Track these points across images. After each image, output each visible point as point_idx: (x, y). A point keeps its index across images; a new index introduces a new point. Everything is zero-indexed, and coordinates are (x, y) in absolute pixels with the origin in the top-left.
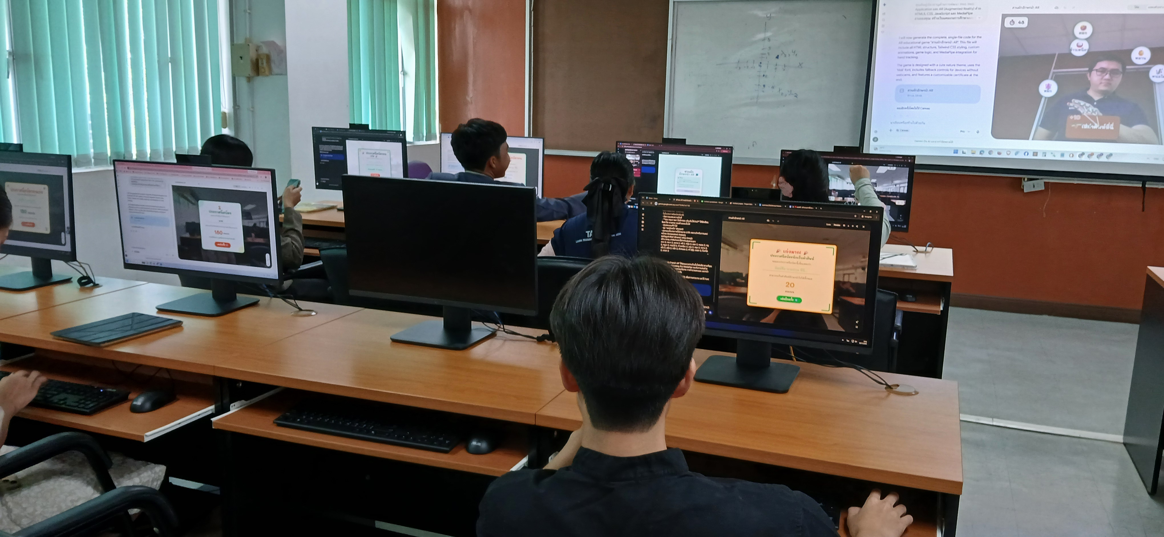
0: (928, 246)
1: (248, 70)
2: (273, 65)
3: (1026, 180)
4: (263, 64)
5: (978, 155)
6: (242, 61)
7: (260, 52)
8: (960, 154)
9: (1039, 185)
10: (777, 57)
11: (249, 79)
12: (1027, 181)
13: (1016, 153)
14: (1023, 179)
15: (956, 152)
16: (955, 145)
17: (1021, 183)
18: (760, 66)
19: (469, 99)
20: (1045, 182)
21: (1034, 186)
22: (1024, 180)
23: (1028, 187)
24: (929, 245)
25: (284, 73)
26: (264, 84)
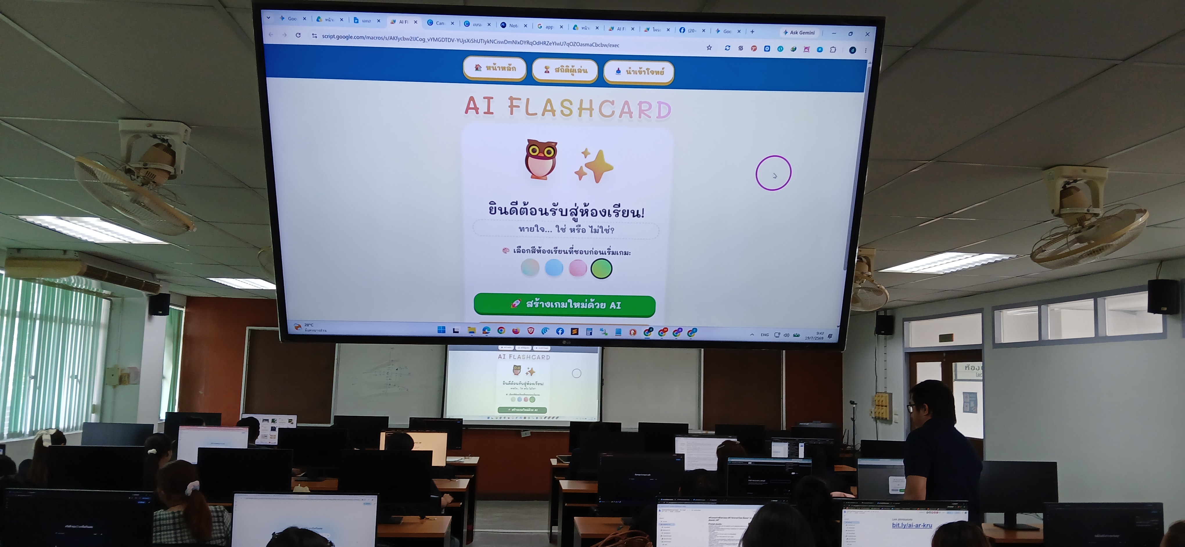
1: (116, 381)
2: (131, 378)
4: (125, 378)
5: (499, 419)
6: (113, 377)
7: (123, 372)
8: (490, 419)
9: (528, 433)
10: (397, 370)
11: (115, 387)
12: (523, 431)
13: (516, 418)
15: (489, 418)
16: (488, 415)
17: (520, 433)
18: (388, 374)
20: (531, 432)
21: (526, 434)
22: (521, 430)
23: (524, 434)
24: (470, 456)
25: (138, 383)
26: (123, 389)
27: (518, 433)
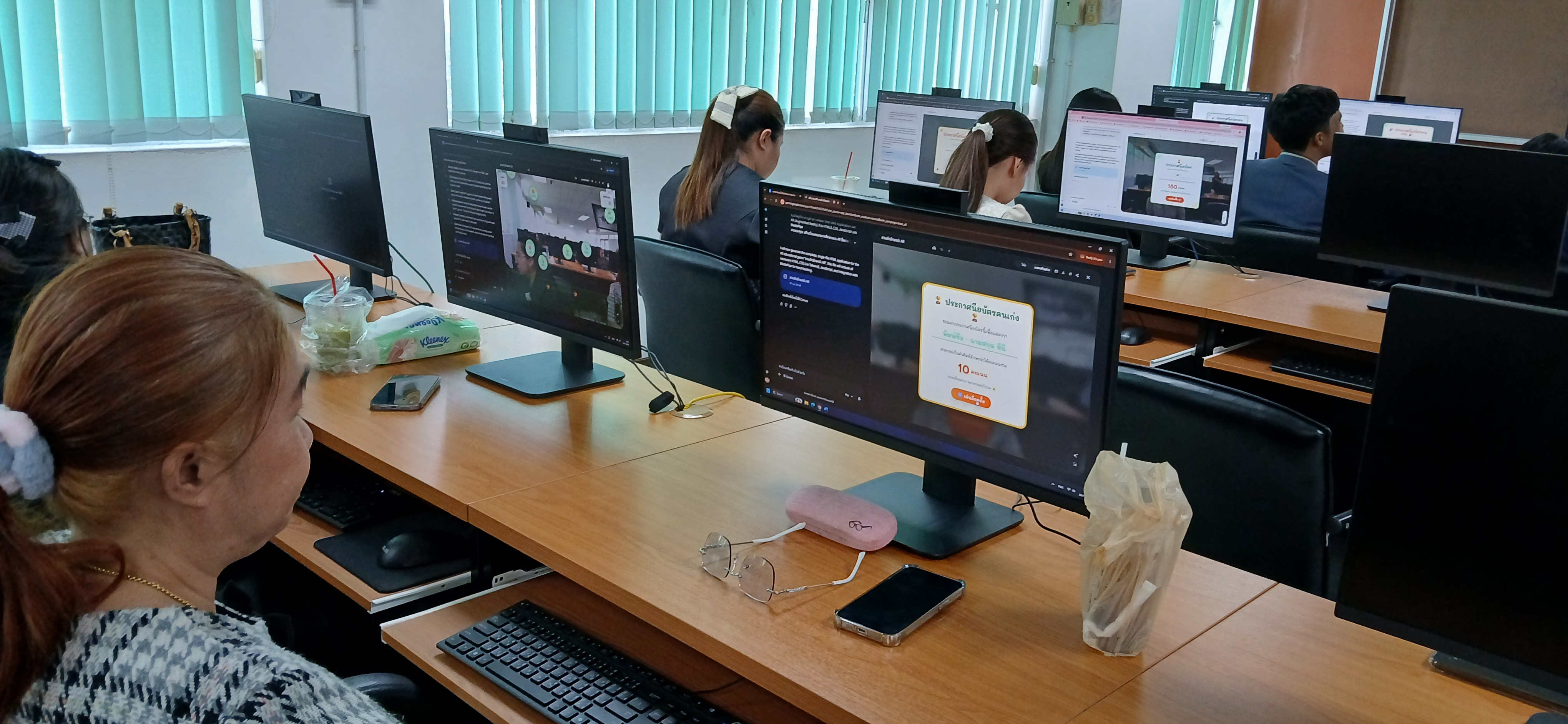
1: (1075, 17)
2: (1104, 13)
4: (1092, 11)
6: (1069, 8)
11: (1073, 28)
19: (1293, 57)
25: (1116, 22)
26: (1089, 34)
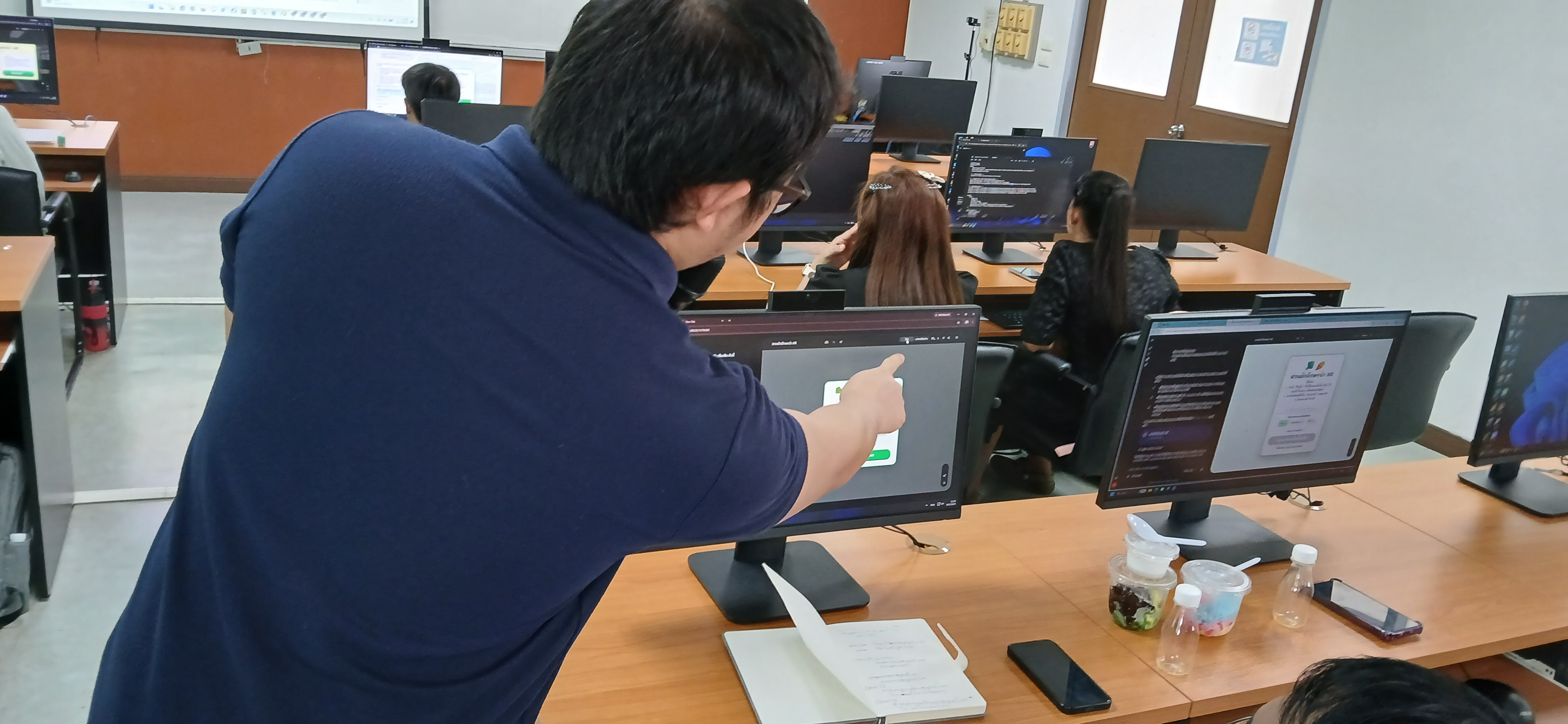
0: (88, 120)
3: (240, 41)
5: (178, 12)
9: (254, 47)
12: (242, 43)
13: (223, 10)
14: (236, 41)
15: (152, 7)
17: (234, 44)
20: (261, 44)
21: (250, 49)
22: (238, 42)
23: (244, 49)
24: (89, 118)
27: (231, 46)
